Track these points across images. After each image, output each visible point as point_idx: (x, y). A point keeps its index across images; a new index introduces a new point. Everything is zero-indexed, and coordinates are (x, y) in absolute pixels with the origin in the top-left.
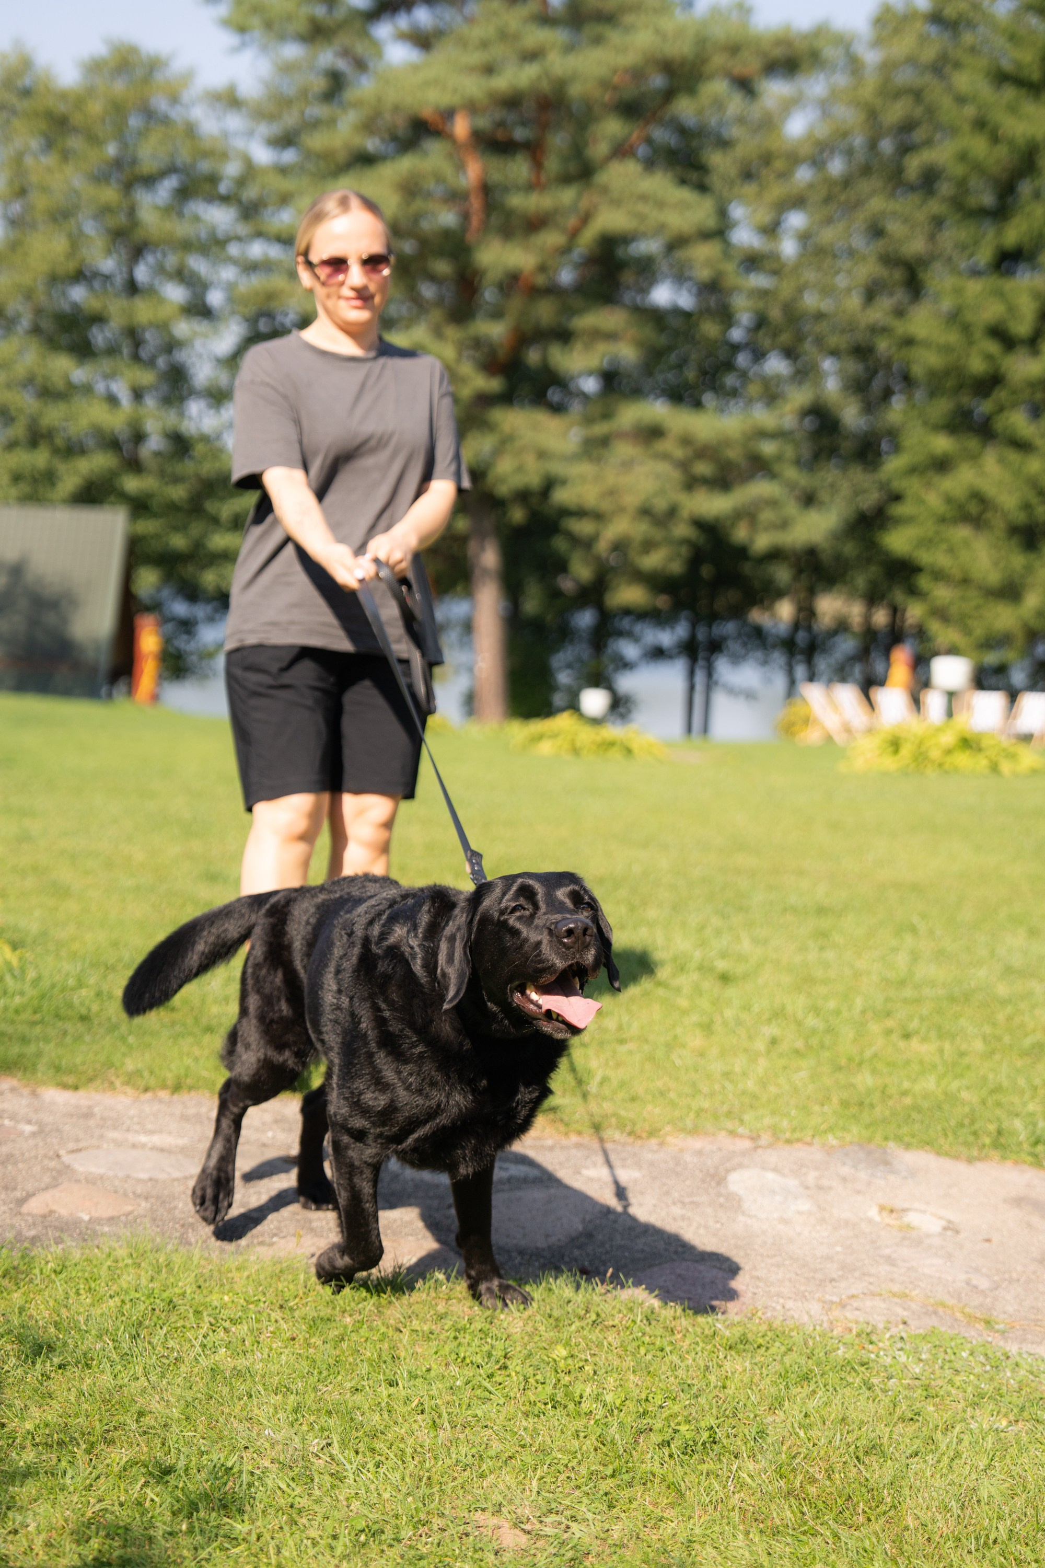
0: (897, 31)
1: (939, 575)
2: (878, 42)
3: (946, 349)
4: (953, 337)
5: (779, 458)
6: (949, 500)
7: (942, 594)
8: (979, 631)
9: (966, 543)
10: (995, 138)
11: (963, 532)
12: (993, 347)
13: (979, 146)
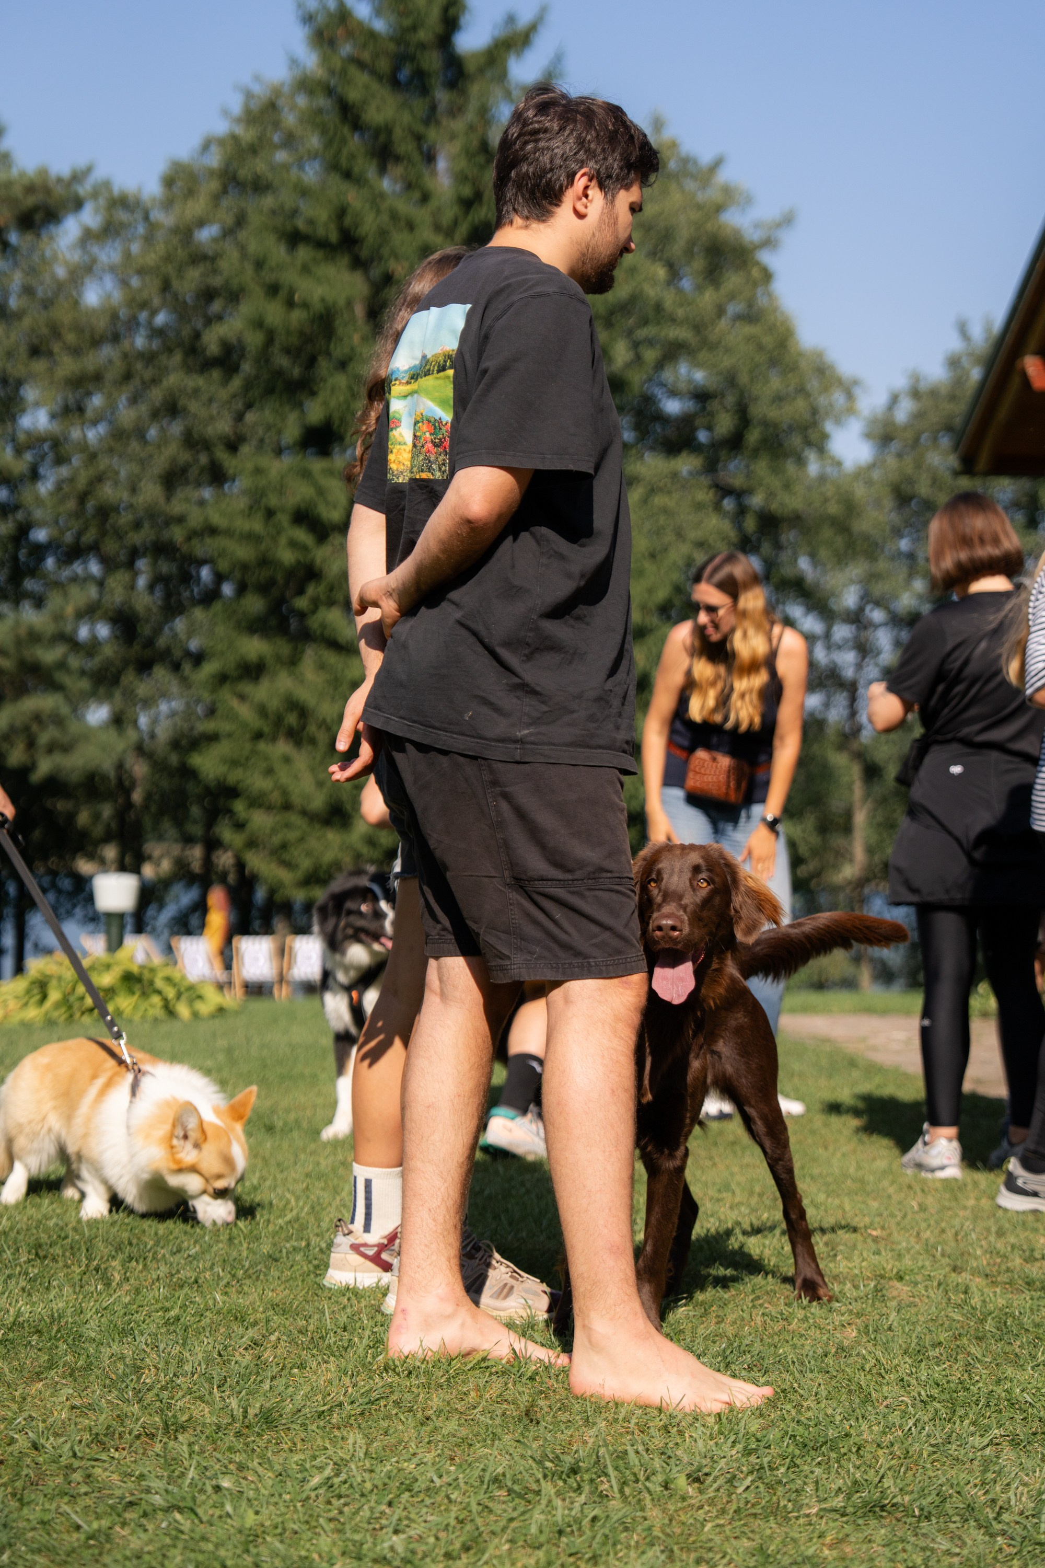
0: (190, 193)
1: (258, 802)
2: (168, 204)
3: (251, 537)
4: (257, 525)
5: (62, 665)
6: (262, 711)
7: (260, 820)
8: (306, 864)
9: (287, 760)
10: (290, 304)
11: (283, 747)
12: (302, 535)
13: (274, 313)
